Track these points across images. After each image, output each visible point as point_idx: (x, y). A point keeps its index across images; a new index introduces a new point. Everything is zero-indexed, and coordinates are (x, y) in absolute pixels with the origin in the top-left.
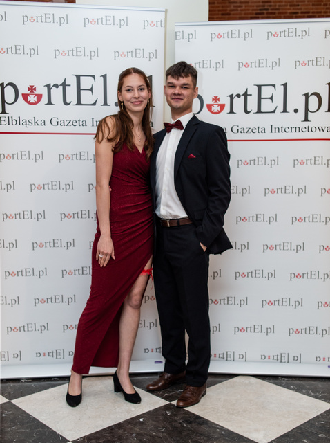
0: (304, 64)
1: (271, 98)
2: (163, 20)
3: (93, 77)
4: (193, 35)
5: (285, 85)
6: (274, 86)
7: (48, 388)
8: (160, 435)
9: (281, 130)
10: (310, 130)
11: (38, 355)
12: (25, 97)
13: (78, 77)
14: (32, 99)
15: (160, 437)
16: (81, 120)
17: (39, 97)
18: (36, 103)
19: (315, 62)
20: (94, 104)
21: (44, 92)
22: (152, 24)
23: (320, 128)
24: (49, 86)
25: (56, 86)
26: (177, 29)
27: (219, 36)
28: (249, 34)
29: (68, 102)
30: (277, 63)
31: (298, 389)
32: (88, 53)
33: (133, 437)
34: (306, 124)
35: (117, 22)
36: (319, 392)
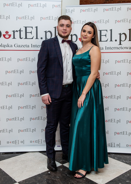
0: (119, 21)
1: (106, 35)
2: (61, 5)
3: (32, 27)
4: (73, 11)
5: (111, 30)
6: (107, 30)
7: (11, 157)
8: (57, 180)
9: (110, 48)
10: (122, 48)
11: (8, 142)
12: (4, 36)
13: (26, 28)
14: (7, 36)
15: (56, 181)
16: (27, 45)
17: (10, 36)
18: (8, 38)
19: (124, 21)
20: (32, 38)
21: (12, 34)
22: (56, 6)
23: (126, 48)
24: (14, 32)
25: (17, 31)
26: (67, 8)
27: (84, 11)
28: (96, 10)
29: (22, 37)
30: (108, 21)
31: (119, 159)
32: (30, 18)
33: (45, 181)
34: (120, 46)
35: (42, 5)
36: (127, 160)
